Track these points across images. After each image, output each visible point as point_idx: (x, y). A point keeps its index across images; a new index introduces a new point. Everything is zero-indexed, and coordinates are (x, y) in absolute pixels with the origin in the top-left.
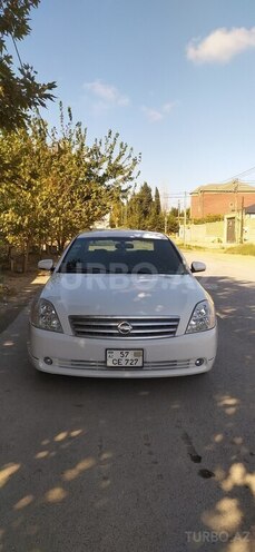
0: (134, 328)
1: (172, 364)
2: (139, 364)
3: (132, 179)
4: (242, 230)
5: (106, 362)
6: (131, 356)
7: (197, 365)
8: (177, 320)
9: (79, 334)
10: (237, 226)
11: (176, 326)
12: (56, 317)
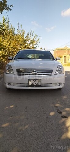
0: (38, 72)
1: (51, 85)
2: (40, 84)
3: (37, 44)
4: (68, 60)
5: (28, 84)
6: (37, 81)
7: (59, 85)
8: (52, 70)
9: (19, 74)
10: (67, 58)
11: (52, 72)
12: (12, 70)
